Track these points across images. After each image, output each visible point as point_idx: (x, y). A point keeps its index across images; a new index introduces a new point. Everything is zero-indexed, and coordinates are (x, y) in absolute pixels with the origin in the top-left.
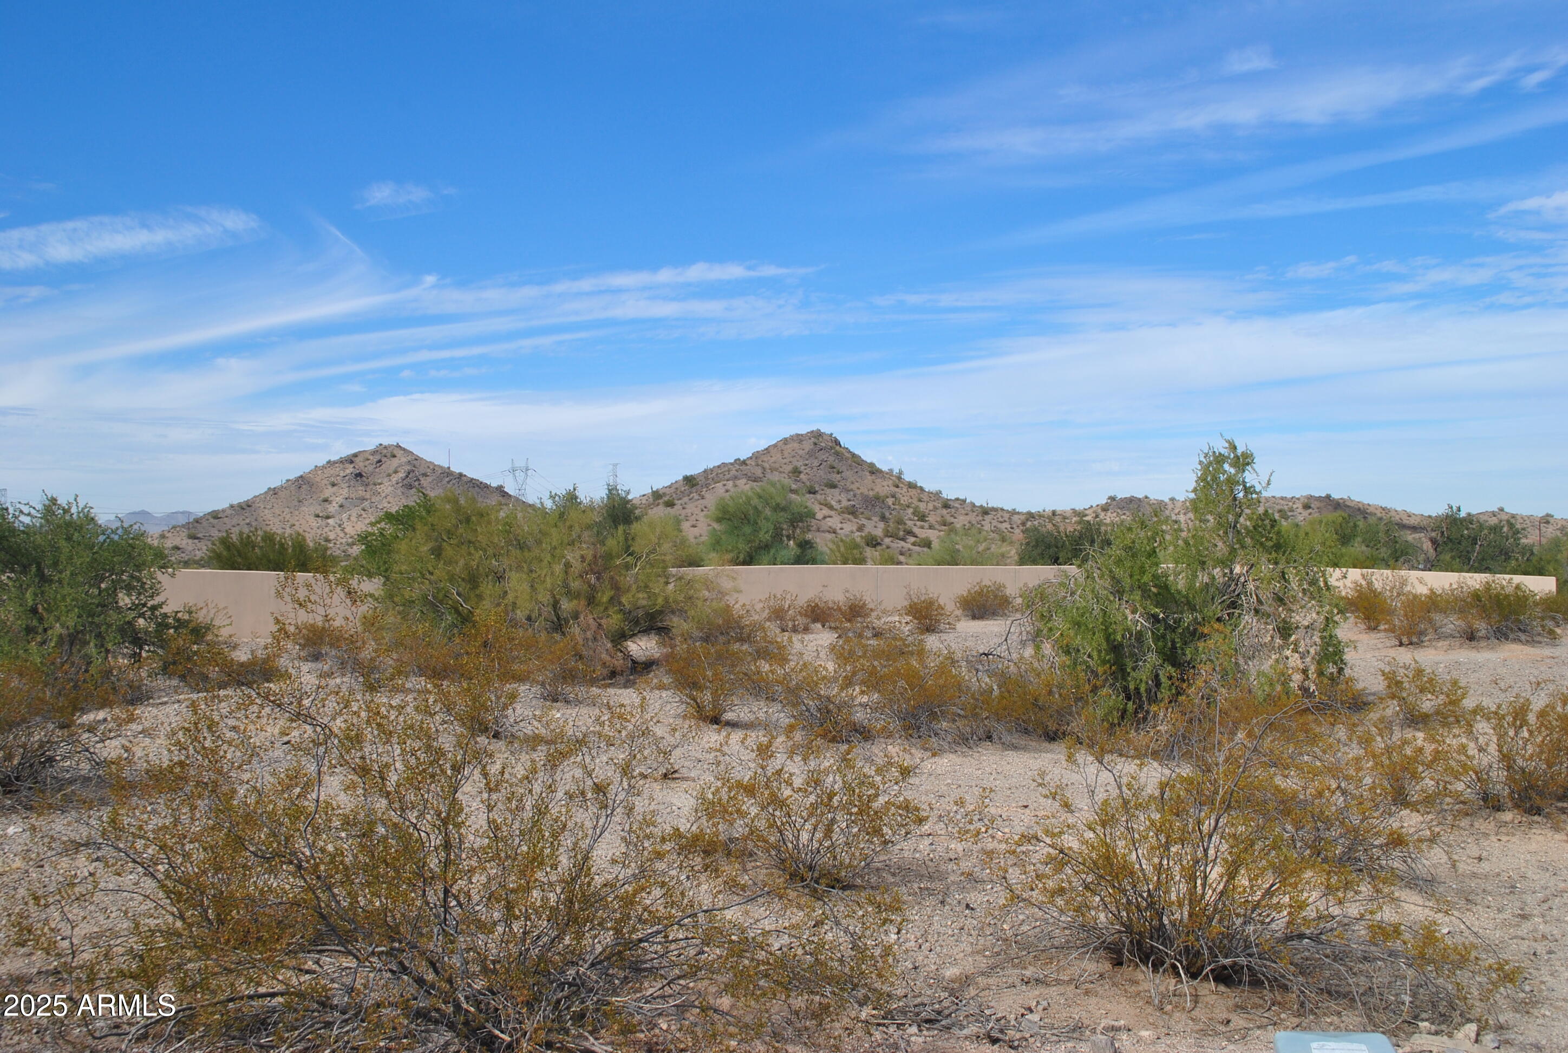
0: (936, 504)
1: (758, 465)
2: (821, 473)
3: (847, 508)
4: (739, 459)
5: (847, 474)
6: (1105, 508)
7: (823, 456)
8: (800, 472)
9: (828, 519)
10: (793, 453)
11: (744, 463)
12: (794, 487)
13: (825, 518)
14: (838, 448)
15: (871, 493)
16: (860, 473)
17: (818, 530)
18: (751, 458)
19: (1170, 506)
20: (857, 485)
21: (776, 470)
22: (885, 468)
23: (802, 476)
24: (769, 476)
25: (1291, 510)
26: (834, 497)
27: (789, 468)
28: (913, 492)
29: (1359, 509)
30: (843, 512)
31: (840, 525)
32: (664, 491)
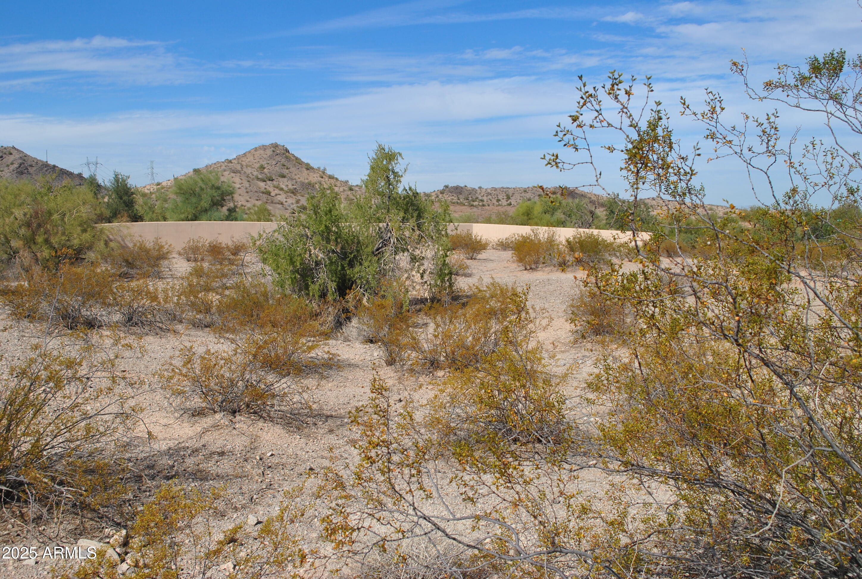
0: (345, 188)
1: (238, 163)
2: (277, 168)
3: (290, 190)
4: (228, 160)
5: (293, 169)
6: (442, 192)
7: (278, 158)
8: (264, 168)
9: (278, 196)
10: (260, 156)
11: (230, 162)
12: (260, 176)
13: (276, 195)
14: (287, 154)
15: (307, 181)
16: (300, 169)
17: (272, 202)
18: (235, 159)
19: (479, 191)
20: (298, 176)
21: (250, 166)
22: (315, 167)
23: (265, 170)
24: (245, 169)
26: (284, 183)
27: (258, 165)
28: (332, 181)
29: (582, 195)
30: (287, 192)
31: (285, 200)
32: (181, 177)
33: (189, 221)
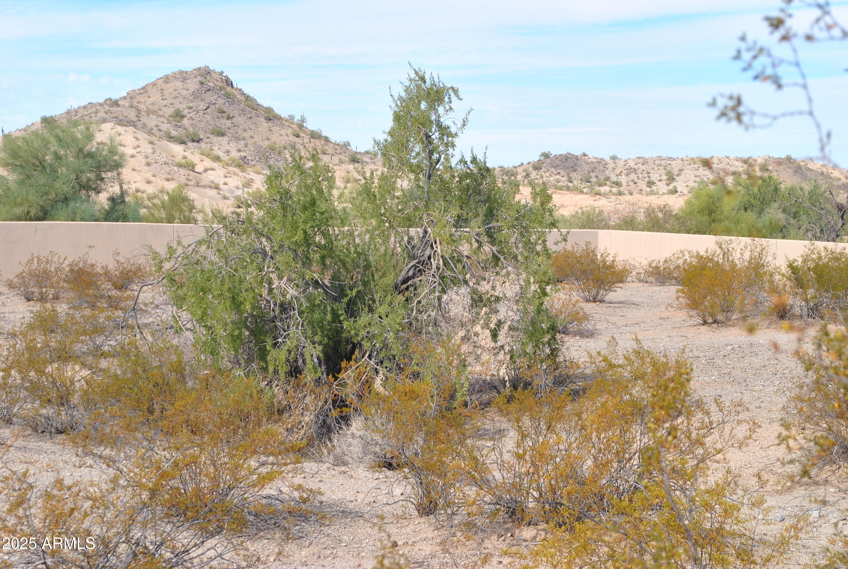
0: (342, 157)
1: (132, 106)
2: (208, 118)
3: (233, 160)
4: (110, 99)
5: (239, 120)
6: (537, 167)
7: (210, 97)
8: (183, 117)
9: (210, 172)
10: (175, 93)
11: (116, 103)
12: (174, 133)
13: (206, 170)
14: (229, 89)
15: (267, 143)
16: (254, 119)
17: (198, 185)
18: (125, 98)
19: (611, 165)
20: (250, 133)
21: (154, 112)
22: (284, 115)
23: (185, 121)
24: (144, 119)
25: (747, 173)
26: (222, 147)
27: (170, 111)
28: (318, 143)
30: (228, 165)
31: (223, 180)
32: (18, 134)
33: (31, 220)
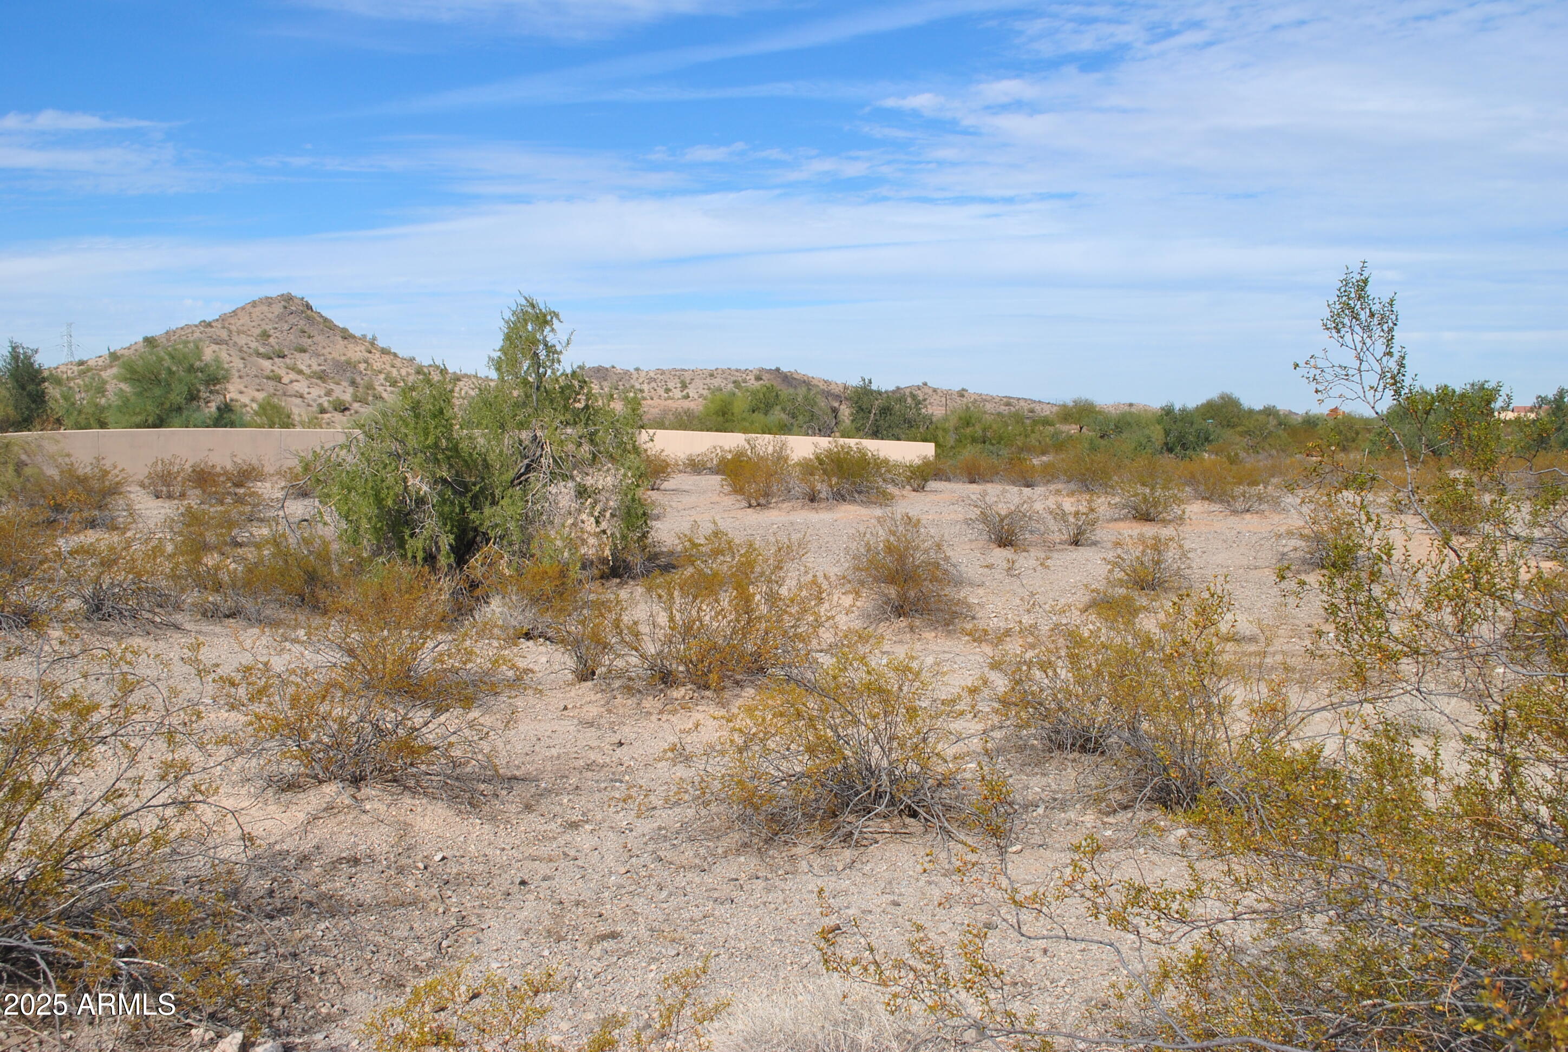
0: (409, 370)
1: (224, 328)
2: (292, 337)
3: (315, 373)
4: (204, 321)
5: (318, 338)
7: (293, 319)
8: (269, 336)
9: (295, 383)
10: (262, 316)
11: (209, 325)
12: (262, 350)
13: (291, 382)
14: (309, 312)
15: (343, 358)
16: (332, 338)
17: (285, 394)
18: (217, 320)
19: (635, 376)
20: (328, 350)
21: (244, 332)
22: (358, 334)
23: (271, 340)
24: (235, 338)
25: (745, 381)
26: (304, 362)
27: (258, 331)
28: (386, 358)
29: (804, 382)
30: (310, 377)
31: (307, 390)
32: (123, 352)
